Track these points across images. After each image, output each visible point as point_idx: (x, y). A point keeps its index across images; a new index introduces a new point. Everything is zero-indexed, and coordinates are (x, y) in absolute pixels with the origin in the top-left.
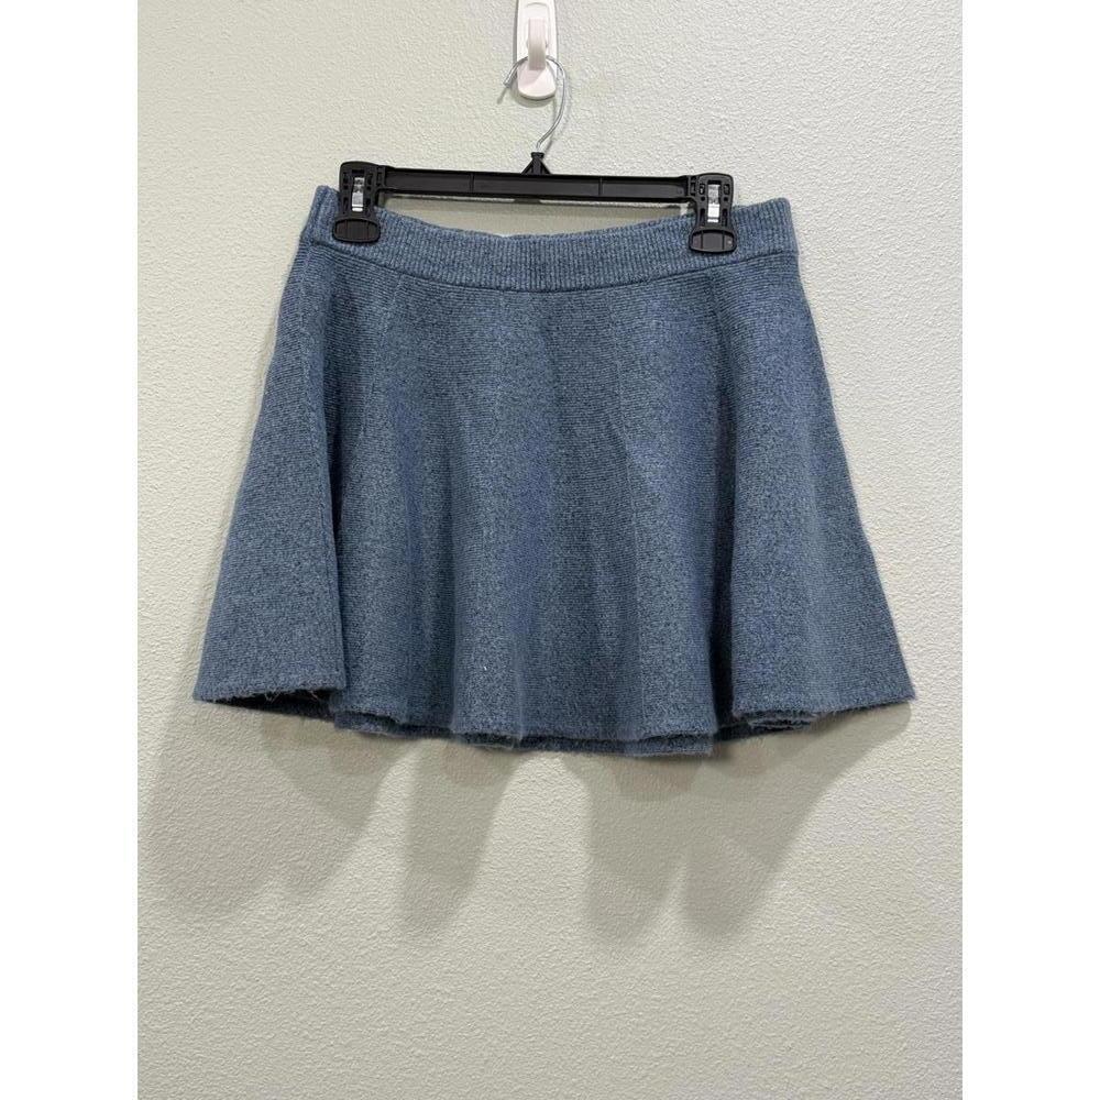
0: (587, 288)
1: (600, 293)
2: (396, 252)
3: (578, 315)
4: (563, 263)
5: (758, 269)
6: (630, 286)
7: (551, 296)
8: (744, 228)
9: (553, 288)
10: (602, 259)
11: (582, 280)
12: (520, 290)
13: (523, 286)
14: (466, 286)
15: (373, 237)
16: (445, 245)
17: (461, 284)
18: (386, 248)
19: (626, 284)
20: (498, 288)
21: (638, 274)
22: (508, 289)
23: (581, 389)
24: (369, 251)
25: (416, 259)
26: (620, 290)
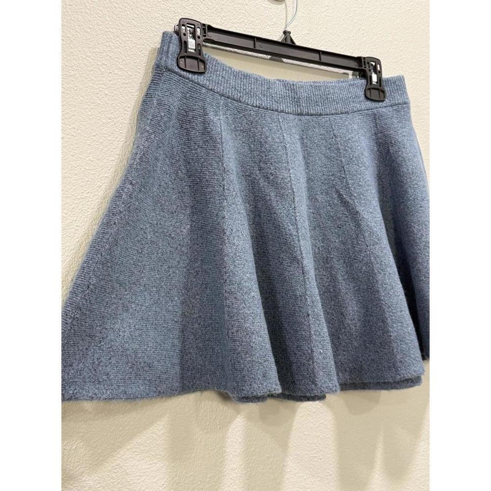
0: (321, 115)
1: (327, 118)
2: (217, 82)
3: (317, 130)
4: (308, 98)
5: (399, 111)
6: (340, 115)
7: (303, 118)
8: (388, 89)
9: (304, 113)
10: (327, 98)
11: (319, 109)
12: (288, 113)
13: (289, 111)
14: (259, 107)
15: (202, 70)
16: (245, 80)
17: (256, 107)
18: (211, 78)
19: (339, 114)
20: (277, 110)
21: (345, 109)
22: (282, 111)
23: (320, 174)
24: (200, 79)
25: (229, 88)
26: (337, 117)
